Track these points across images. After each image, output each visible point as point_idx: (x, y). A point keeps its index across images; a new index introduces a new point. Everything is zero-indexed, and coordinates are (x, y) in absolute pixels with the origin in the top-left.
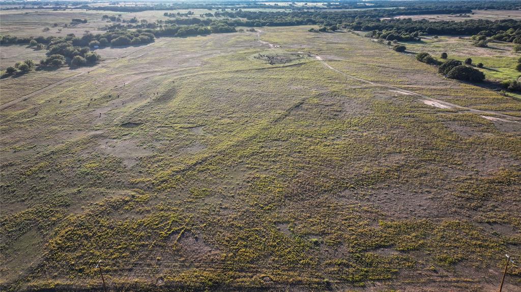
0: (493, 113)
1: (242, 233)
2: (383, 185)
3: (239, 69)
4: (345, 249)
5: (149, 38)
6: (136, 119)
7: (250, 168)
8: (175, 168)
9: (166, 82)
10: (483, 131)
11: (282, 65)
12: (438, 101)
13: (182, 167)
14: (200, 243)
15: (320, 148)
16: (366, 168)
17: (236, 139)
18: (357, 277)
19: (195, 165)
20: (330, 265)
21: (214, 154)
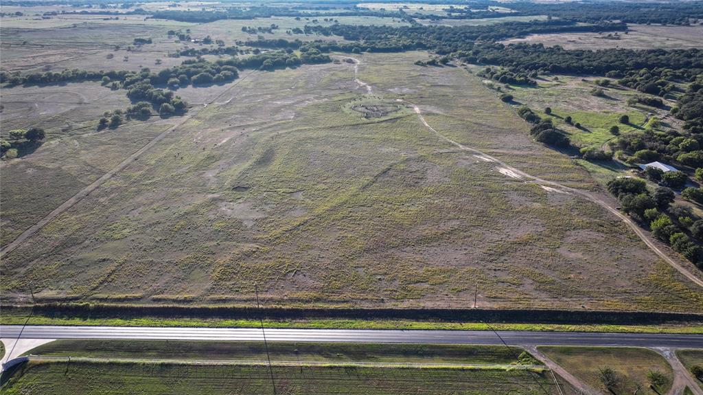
0: (553, 183)
1: (334, 273)
2: (435, 244)
3: (333, 124)
4: (397, 283)
5: (233, 73)
6: (243, 183)
7: (341, 229)
8: (284, 228)
9: (262, 140)
10: (534, 201)
11: (377, 120)
12: (513, 169)
13: (289, 227)
14: (307, 278)
15: (396, 214)
16: (427, 230)
17: (330, 205)
18: (400, 297)
19: (299, 226)
20: (386, 290)
21: (313, 217)
